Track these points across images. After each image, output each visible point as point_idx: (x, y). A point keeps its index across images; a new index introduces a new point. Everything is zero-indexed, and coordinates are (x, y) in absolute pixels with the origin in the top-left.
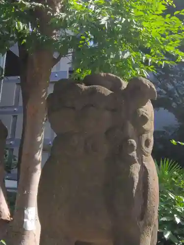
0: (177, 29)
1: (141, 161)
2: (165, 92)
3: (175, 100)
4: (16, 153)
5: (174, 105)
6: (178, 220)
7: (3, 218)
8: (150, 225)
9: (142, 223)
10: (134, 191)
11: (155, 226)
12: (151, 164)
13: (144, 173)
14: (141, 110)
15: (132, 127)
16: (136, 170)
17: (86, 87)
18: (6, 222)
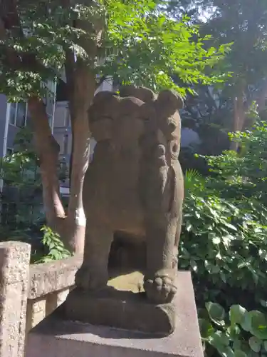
0: (202, 56)
1: (169, 164)
2: (189, 114)
3: (198, 121)
4: (68, 165)
5: (197, 125)
6: (198, 216)
7: (59, 216)
8: (176, 216)
9: (169, 215)
10: (163, 188)
11: (179, 219)
12: (177, 166)
13: (172, 174)
14: (169, 118)
15: (163, 135)
16: (165, 171)
17: (122, 98)
18: (62, 219)
